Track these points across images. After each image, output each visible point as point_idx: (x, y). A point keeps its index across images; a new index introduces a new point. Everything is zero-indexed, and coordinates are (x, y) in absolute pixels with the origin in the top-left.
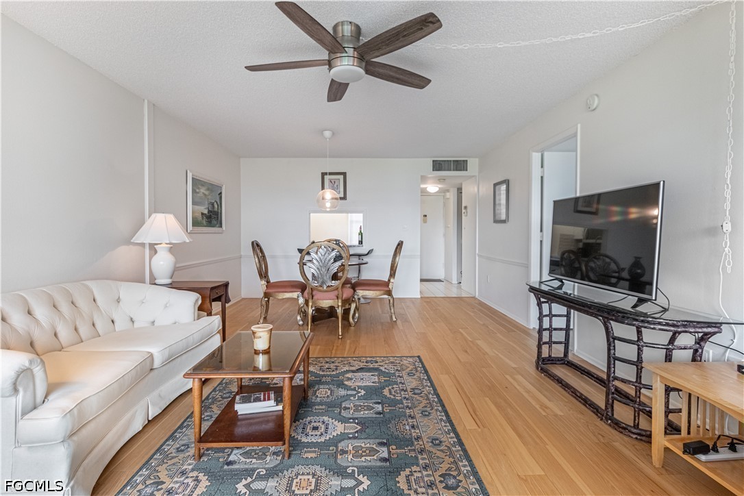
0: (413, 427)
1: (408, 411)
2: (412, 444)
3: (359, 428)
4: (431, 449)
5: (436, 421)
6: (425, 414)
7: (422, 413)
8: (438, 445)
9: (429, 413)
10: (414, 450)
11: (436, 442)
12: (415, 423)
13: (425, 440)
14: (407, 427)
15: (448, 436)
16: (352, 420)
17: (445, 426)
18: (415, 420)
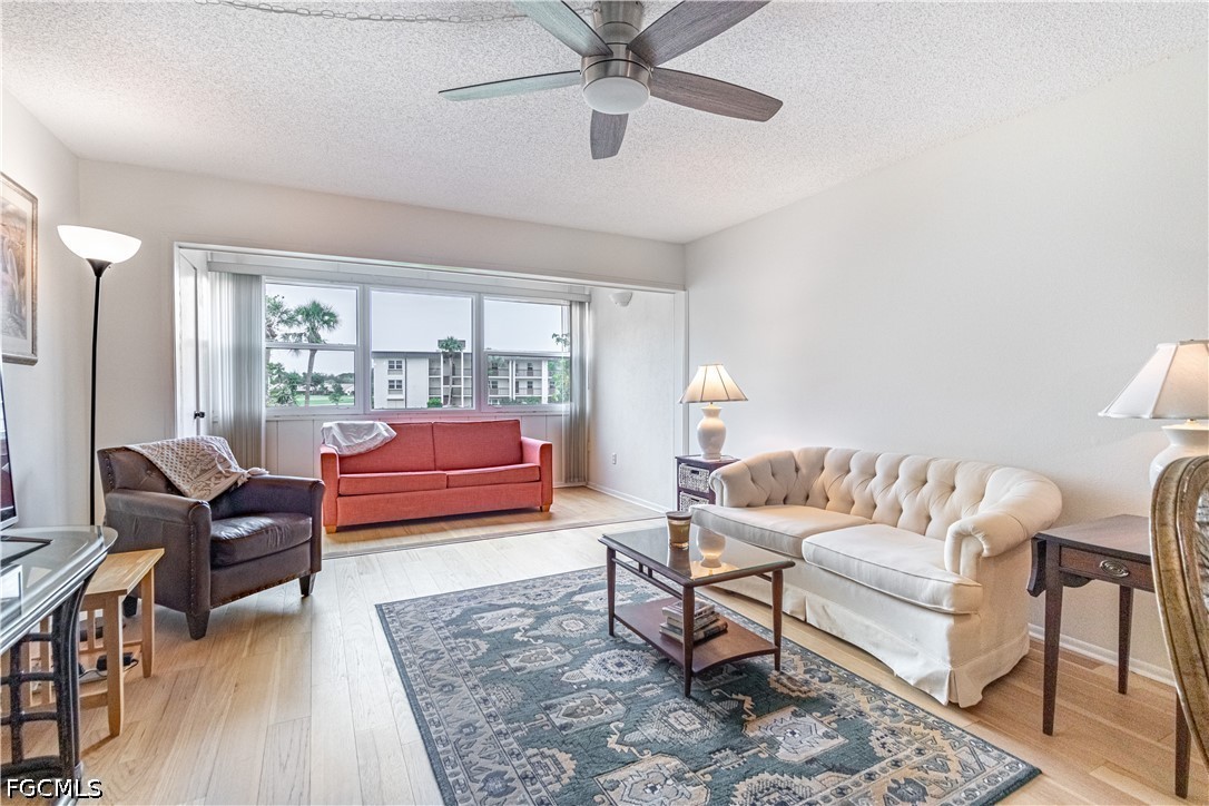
0: (485, 701)
1: (503, 727)
2: (481, 680)
3: (563, 679)
4: (455, 679)
5: (449, 719)
6: (469, 728)
7: (475, 728)
8: (444, 686)
9: (461, 732)
10: (477, 673)
11: (449, 689)
12: (482, 706)
13: (464, 688)
14: (494, 697)
15: (429, 700)
16: (583, 686)
17: (431, 715)
18: (485, 712)
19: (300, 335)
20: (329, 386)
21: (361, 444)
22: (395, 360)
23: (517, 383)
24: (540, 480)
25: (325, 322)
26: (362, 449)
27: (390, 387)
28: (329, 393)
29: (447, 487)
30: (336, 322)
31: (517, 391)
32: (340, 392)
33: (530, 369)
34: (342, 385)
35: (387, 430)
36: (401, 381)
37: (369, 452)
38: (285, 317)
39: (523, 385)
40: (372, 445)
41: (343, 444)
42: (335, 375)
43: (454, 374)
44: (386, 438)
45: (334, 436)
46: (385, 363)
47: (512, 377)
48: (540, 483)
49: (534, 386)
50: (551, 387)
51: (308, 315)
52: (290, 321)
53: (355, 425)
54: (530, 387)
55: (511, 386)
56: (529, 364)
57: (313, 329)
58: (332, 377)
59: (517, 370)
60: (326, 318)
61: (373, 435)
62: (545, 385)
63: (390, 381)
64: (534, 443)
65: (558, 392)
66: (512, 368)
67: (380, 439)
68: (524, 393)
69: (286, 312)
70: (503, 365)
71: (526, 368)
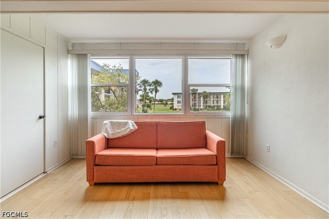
19: (153, 89)
20: (164, 102)
21: (119, 132)
22: (179, 95)
23: (213, 101)
24: (217, 164)
25: (159, 85)
26: (120, 135)
27: (178, 102)
28: (164, 104)
29: (156, 164)
30: (162, 85)
31: (213, 103)
32: (167, 104)
33: (217, 97)
34: (168, 102)
35: (133, 126)
36: (180, 101)
37: (124, 137)
38: (149, 84)
39: (215, 102)
40: (125, 133)
41: (110, 132)
42: (166, 99)
43: (195, 99)
44: (132, 129)
45: (106, 128)
46: (176, 96)
47: (212, 99)
48: (217, 167)
49: (219, 102)
50: (224, 102)
51: (154, 84)
52: (150, 85)
53: (118, 122)
54: (217, 102)
55: (212, 102)
56: (217, 96)
57: (156, 87)
58: (165, 100)
59: (213, 97)
60: (159, 84)
61: (126, 128)
62: (222, 102)
63: (178, 101)
64: (214, 137)
65: (226, 104)
66: (212, 97)
67: (129, 130)
68: (215, 104)
69: (149, 83)
70: (209, 96)
71: (216, 97)
